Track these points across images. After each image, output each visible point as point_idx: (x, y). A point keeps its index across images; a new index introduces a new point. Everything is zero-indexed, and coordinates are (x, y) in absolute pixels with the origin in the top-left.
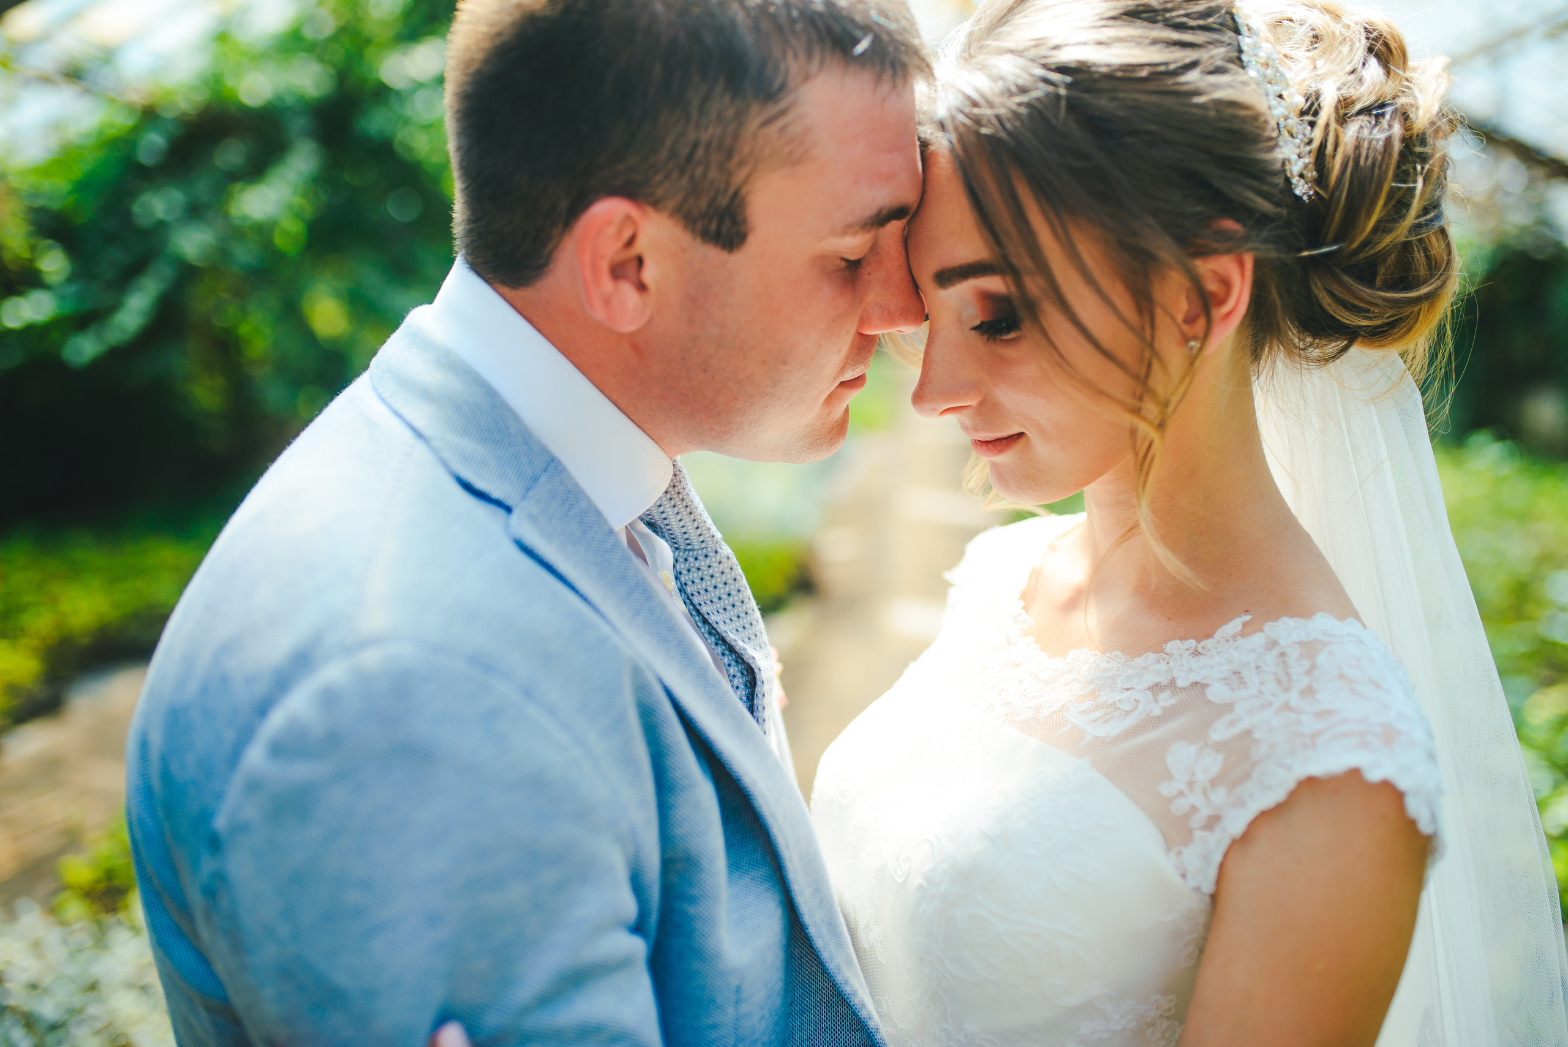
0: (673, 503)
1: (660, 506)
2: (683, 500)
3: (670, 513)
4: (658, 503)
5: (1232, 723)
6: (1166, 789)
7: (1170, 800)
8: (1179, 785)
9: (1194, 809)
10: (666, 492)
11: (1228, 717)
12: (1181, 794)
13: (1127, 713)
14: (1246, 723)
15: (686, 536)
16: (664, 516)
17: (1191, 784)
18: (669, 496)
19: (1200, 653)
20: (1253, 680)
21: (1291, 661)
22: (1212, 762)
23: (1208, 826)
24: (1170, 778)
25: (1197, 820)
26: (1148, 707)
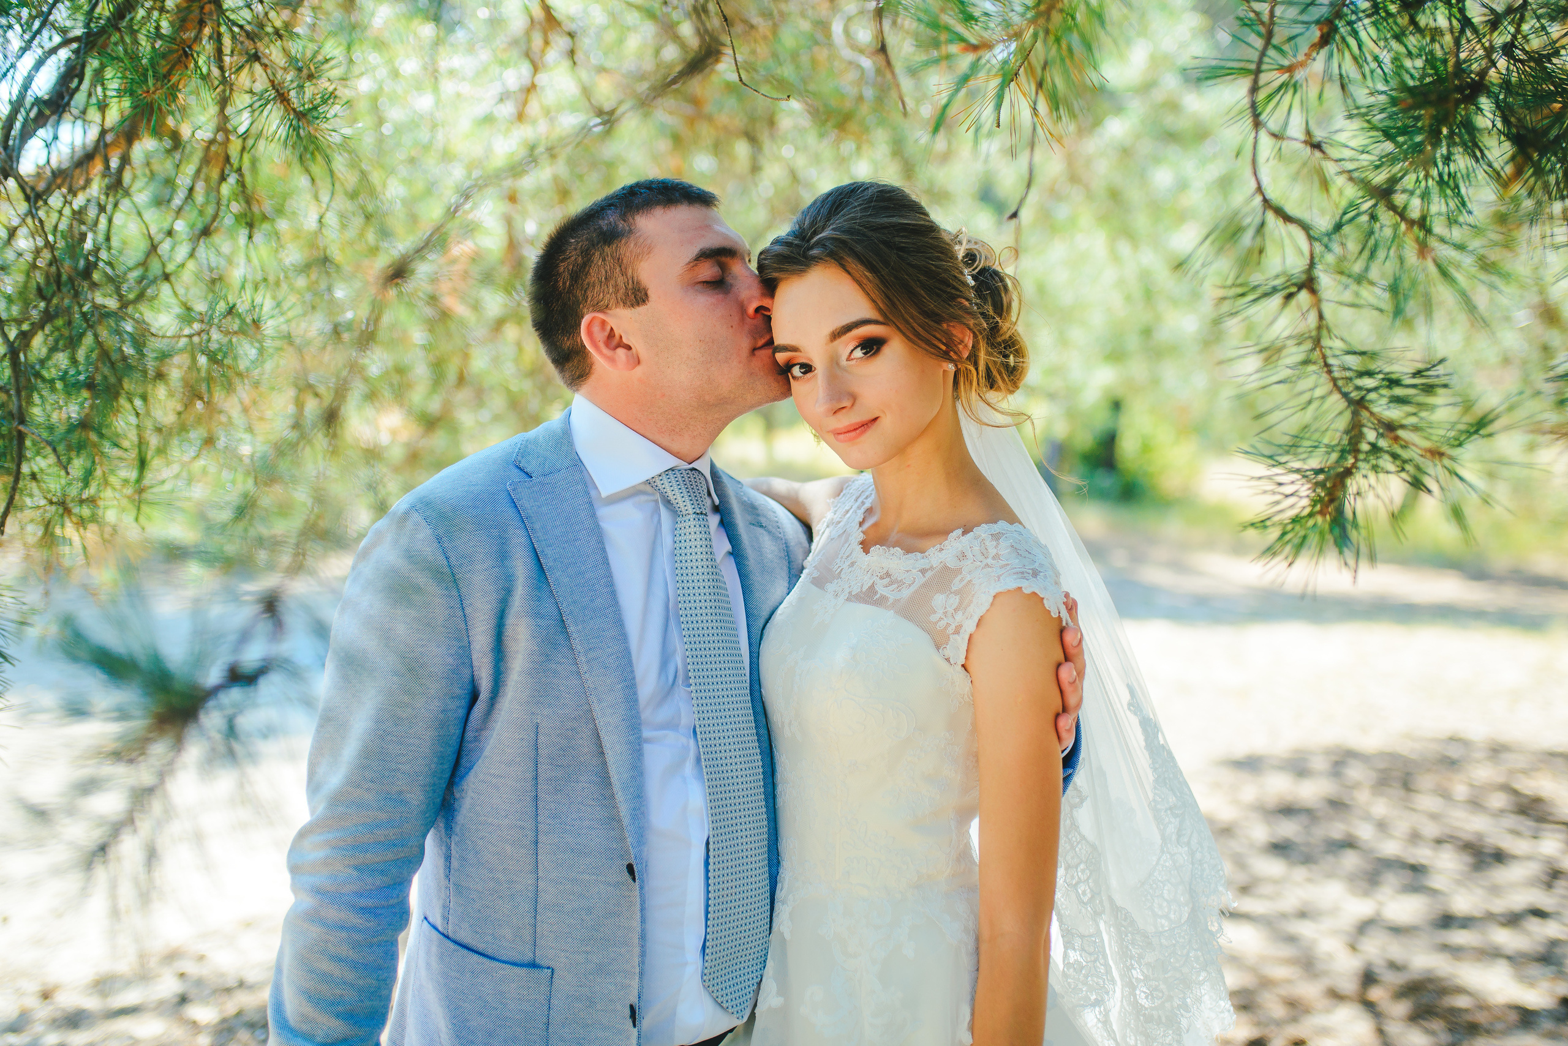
5: (962, 579)
6: (933, 618)
7: (937, 623)
8: (940, 614)
9: (948, 625)
11: (959, 577)
12: (941, 619)
13: (910, 585)
17: (945, 613)
19: (942, 546)
20: (969, 555)
21: (987, 543)
22: (954, 601)
23: (957, 632)
24: (935, 612)
25: (951, 630)
26: (921, 580)
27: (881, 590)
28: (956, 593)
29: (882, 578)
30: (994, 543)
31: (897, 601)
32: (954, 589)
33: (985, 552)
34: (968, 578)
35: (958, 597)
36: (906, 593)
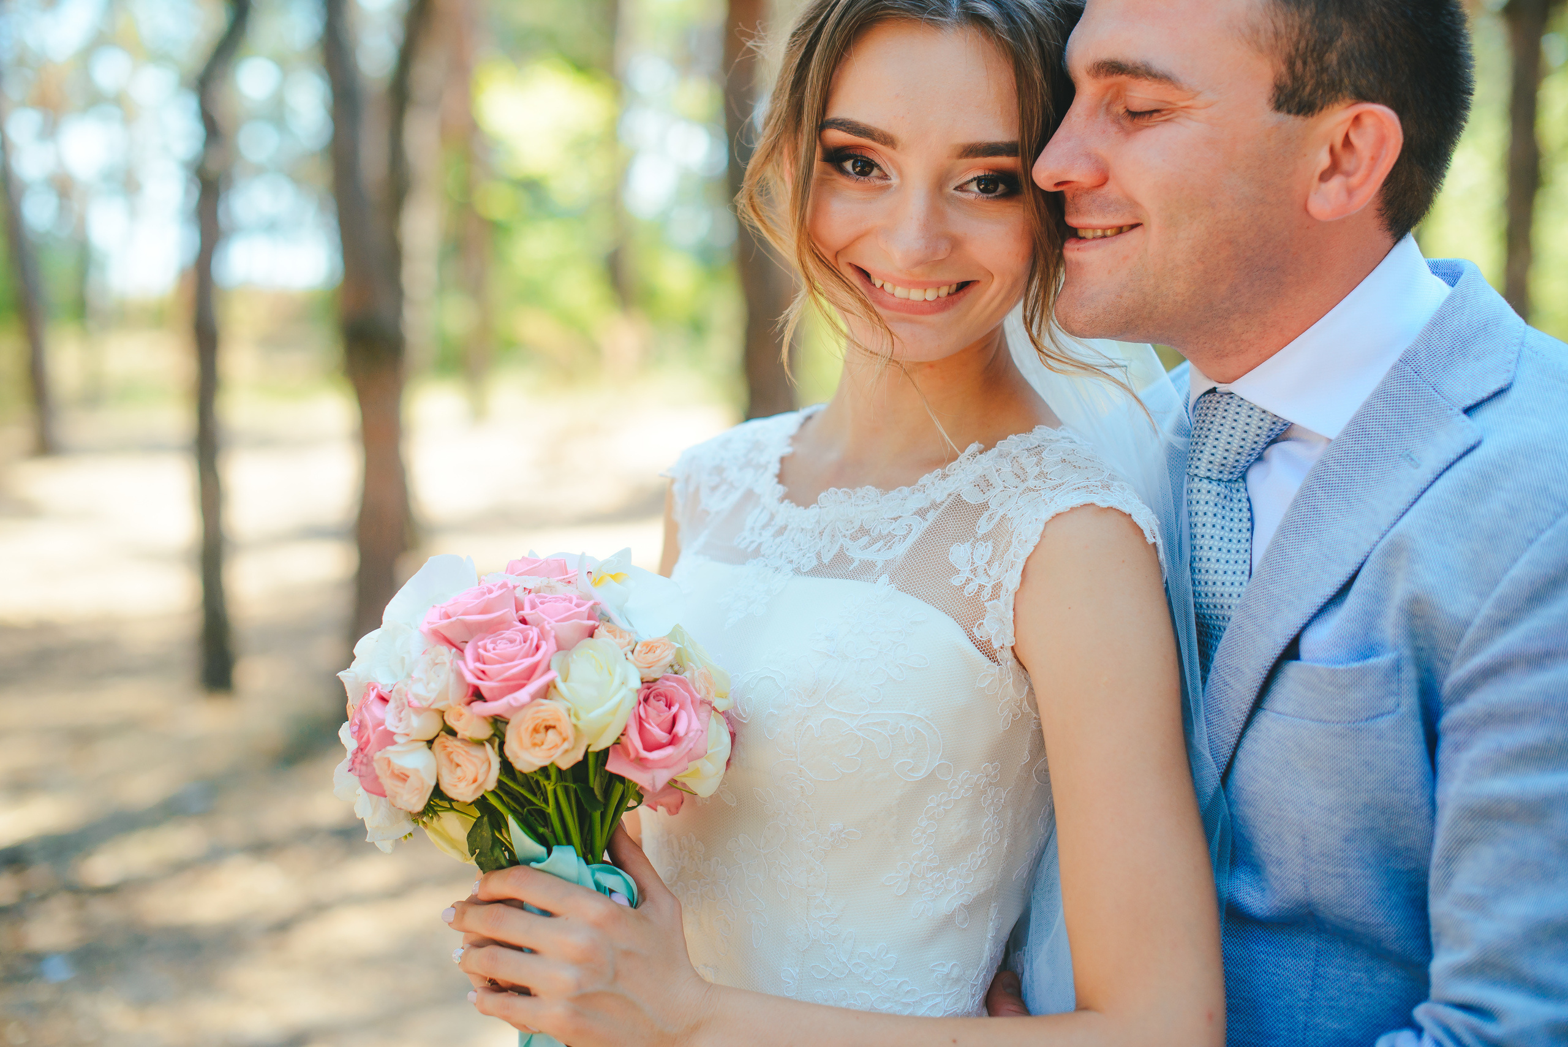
5: (990, 517)
7: (962, 588)
8: (966, 573)
9: (981, 587)
11: (986, 514)
12: (968, 580)
13: (905, 537)
17: (974, 571)
19: (947, 475)
20: (995, 479)
21: (1023, 460)
22: (985, 550)
23: (995, 595)
24: (958, 572)
25: (987, 593)
26: (920, 527)
27: (858, 553)
28: (985, 538)
29: (854, 538)
30: (1035, 459)
31: (887, 563)
32: (981, 532)
33: (1020, 472)
34: (1001, 513)
35: (990, 544)
36: (900, 550)
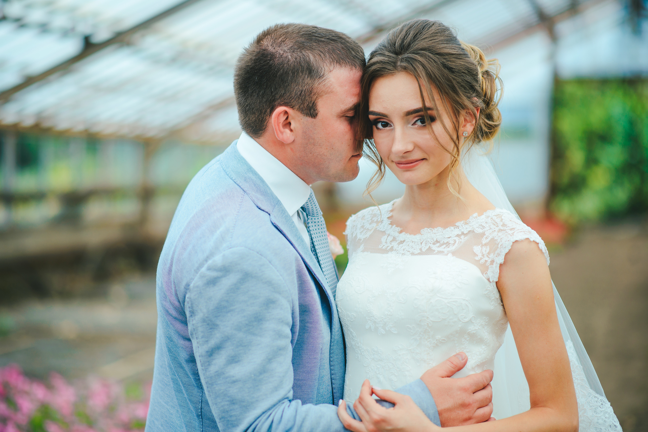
0: (311, 202)
1: (307, 203)
2: (313, 201)
3: (310, 205)
4: (307, 202)
5: (486, 238)
6: (477, 258)
7: (479, 260)
8: (480, 256)
9: (486, 261)
10: (309, 199)
12: (481, 259)
13: (454, 244)
14: (491, 237)
15: (313, 212)
16: (308, 206)
17: (483, 255)
18: (310, 200)
19: (467, 223)
20: (486, 225)
21: (495, 219)
22: (486, 249)
23: (492, 264)
24: (477, 255)
25: (488, 263)
27: (436, 248)
28: (486, 245)
29: (434, 244)
30: (500, 219)
32: (484, 243)
33: (495, 223)
35: (488, 247)
36: (453, 248)
